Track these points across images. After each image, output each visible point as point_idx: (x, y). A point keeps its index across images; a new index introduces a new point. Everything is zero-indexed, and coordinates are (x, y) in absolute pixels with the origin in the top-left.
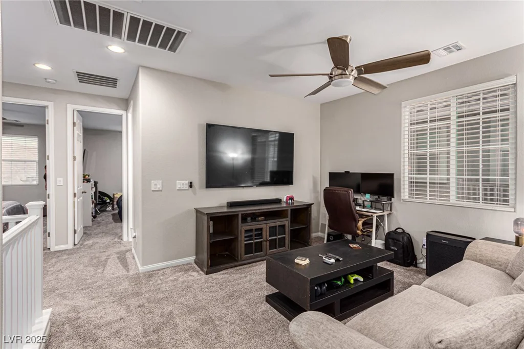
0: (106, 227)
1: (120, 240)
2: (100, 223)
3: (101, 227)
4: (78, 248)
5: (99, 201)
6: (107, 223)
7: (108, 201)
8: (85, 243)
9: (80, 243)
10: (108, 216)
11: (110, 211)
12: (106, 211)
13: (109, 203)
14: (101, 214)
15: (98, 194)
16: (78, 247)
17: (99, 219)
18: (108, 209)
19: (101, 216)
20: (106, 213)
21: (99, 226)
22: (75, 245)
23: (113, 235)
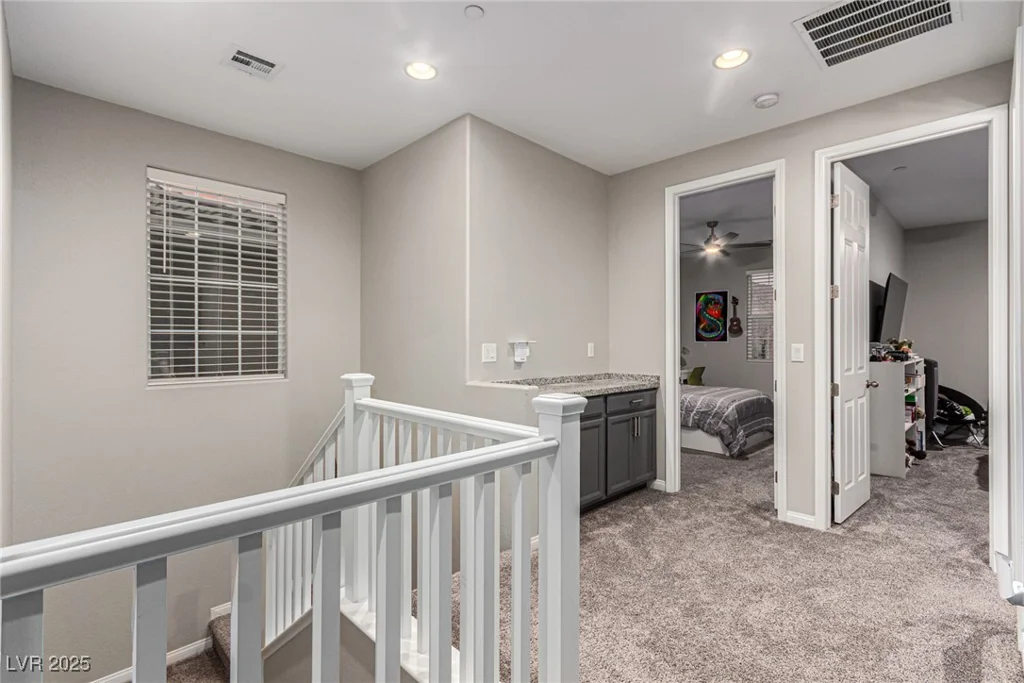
0: (947, 495)
1: (980, 562)
2: (934, 475)
3: (931, 489)
4: (837, 536)
5: (938, 413)
6: (953, 485)
7: (971, 417)
8: (864, 529)
9: (852, 521)
10: (966, 461)
11: (976, 447)
12: (965, 444)
13: (974, 422)
14: (945, 451)
15: (937, 395)
16: (839, 531)
17: (933, 462)
18: (970, 439)
19: (944, 457)
20: (961, 450)
21: (925, 486)
22: (833, 523)
23: (958, 529)
